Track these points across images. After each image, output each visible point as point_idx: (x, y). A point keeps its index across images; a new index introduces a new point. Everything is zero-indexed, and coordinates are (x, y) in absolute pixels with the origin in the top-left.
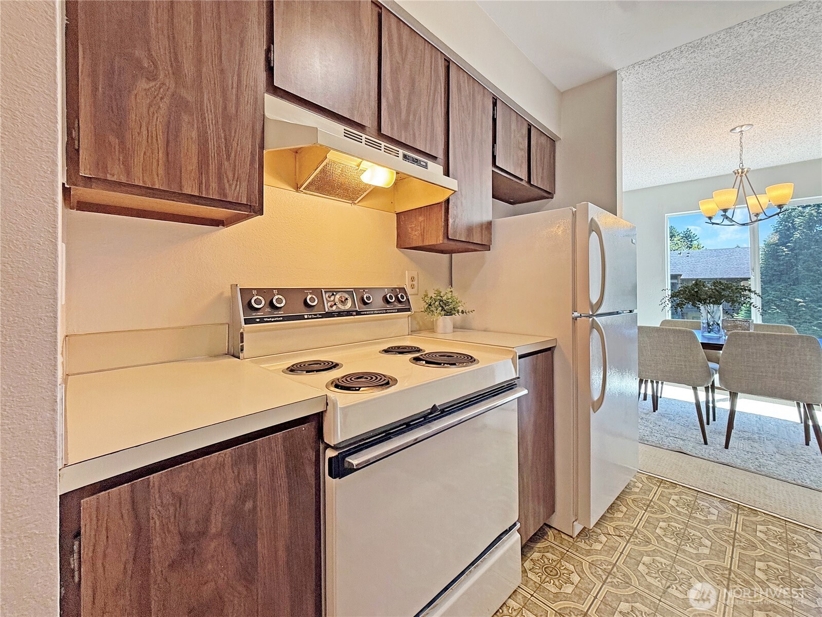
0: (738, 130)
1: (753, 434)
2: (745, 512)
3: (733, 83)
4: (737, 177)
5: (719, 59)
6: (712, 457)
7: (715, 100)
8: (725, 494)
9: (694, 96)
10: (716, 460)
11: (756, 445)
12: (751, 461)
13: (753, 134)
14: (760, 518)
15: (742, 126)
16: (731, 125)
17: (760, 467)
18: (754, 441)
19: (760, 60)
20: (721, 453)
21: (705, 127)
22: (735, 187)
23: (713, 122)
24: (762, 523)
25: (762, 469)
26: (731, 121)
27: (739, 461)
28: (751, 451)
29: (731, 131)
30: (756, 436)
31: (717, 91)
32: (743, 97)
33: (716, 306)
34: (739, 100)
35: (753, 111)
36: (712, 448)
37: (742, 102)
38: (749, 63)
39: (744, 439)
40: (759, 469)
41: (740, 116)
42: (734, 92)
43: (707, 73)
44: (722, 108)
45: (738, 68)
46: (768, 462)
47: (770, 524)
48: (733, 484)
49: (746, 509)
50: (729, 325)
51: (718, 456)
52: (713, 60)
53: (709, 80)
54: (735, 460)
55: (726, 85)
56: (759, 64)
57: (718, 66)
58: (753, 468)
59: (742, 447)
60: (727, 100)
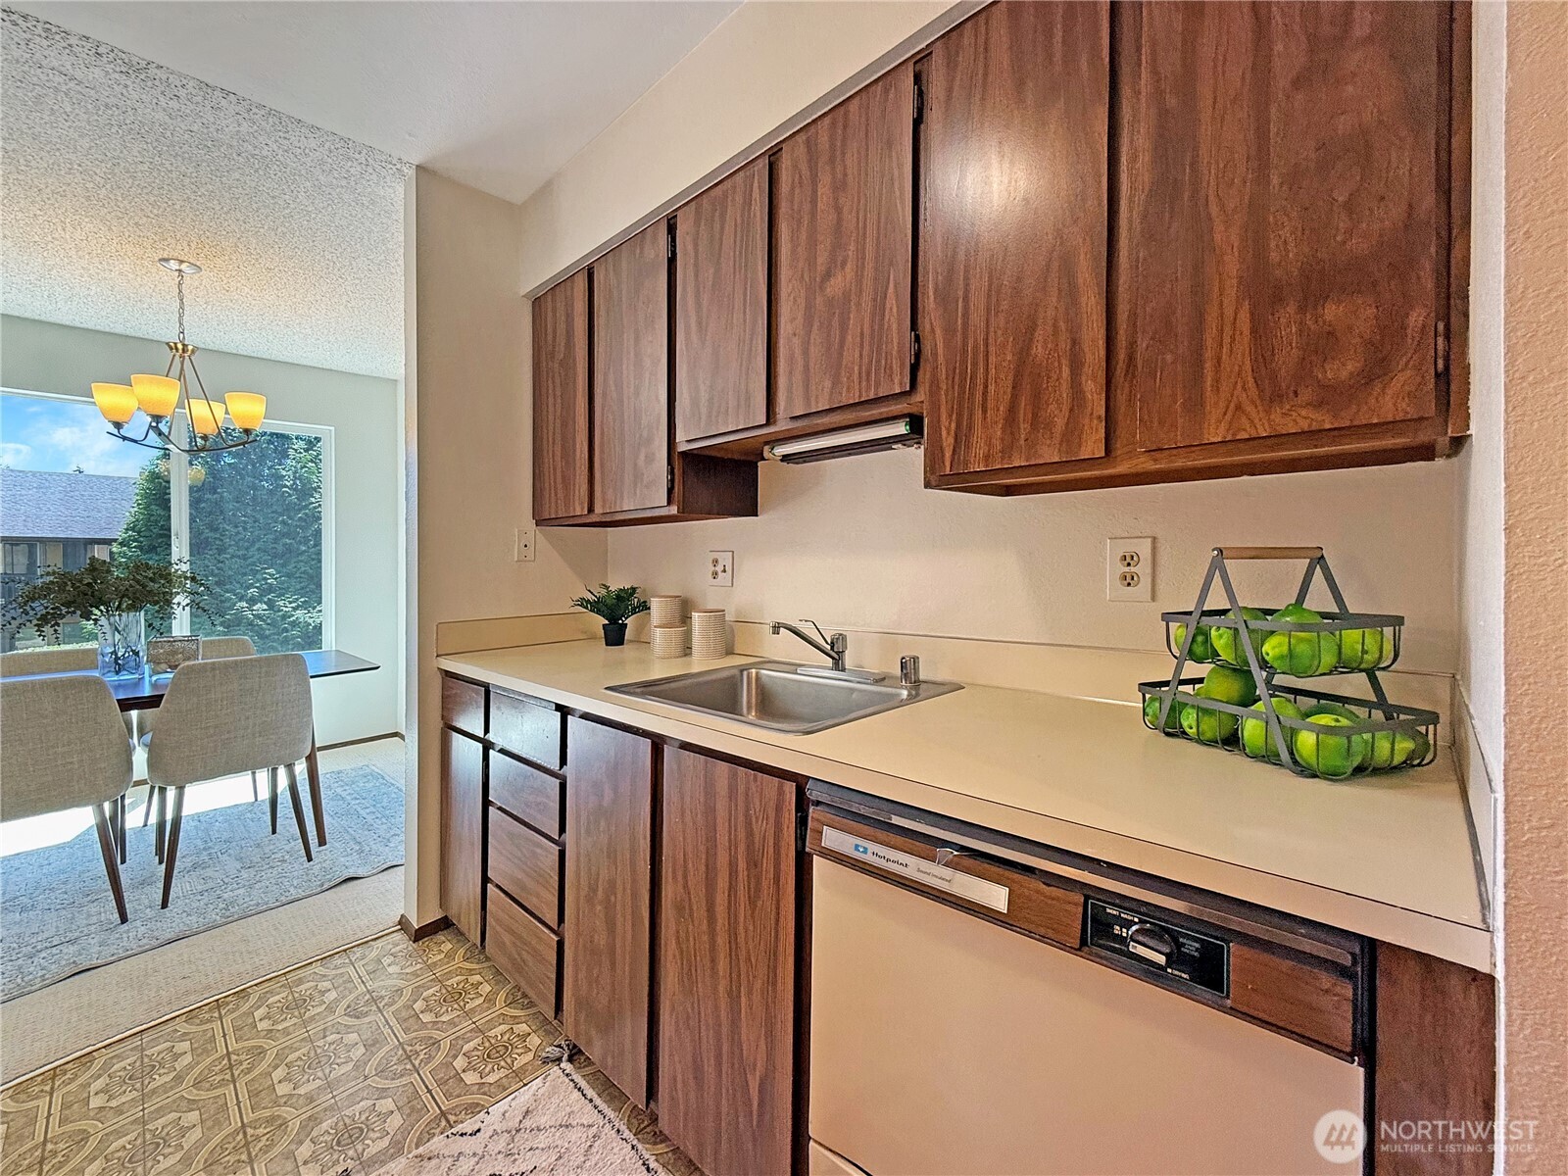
0: (173, 264)
1: (198, 854)
2: (231, 1006)
3: (187, 181)
4: (174, 355)
5: (174, 122)
6: (144, 941)
7: (145, 191)
8: (192, 998)
9: (104, 157)
10: (155, 943)
11: (209, 872)
12: (212, 907)
13: (197, 283)
14: (255, 997)
15: (182, 262)
16: (164, 250)
17: (227, 909)
18: (204, 866)
19: (240, 171)
20: (159, 924)
21: (110, 229)
22: (170, 374)
23: (131, 229)
24: (259, 1003)
25: (232, 910)
26: (166, 243)
27: (194, 918)
28: (205, 887)
29: (160, 260)
30: (204, 856)
31: (155, 178)
32: (198, 213)
33: (131, 614)
34: (191, 215)
35: (207, 247)
36: (138, 923)
37: (194, 221)
38: (222, 164)
39: (188, 872)
40: (228, 913)
41: (185, 244)
42: (185, 196)
43: (143, 131)
44: (155, 211)
45: (203, 161)
46: (236, 893)
47: (268, 995)
48: (198, 971)
49: (230, 998)
50: (161, 651)
51: (155, 933)
52: (160, 116)
53: (145, 147)
54: (187, 920)
55: (174, 175)
56: (237, 175)
57: (169, 134)
58: (218, 917)
59: (189, 889)
60: (170, 203)
